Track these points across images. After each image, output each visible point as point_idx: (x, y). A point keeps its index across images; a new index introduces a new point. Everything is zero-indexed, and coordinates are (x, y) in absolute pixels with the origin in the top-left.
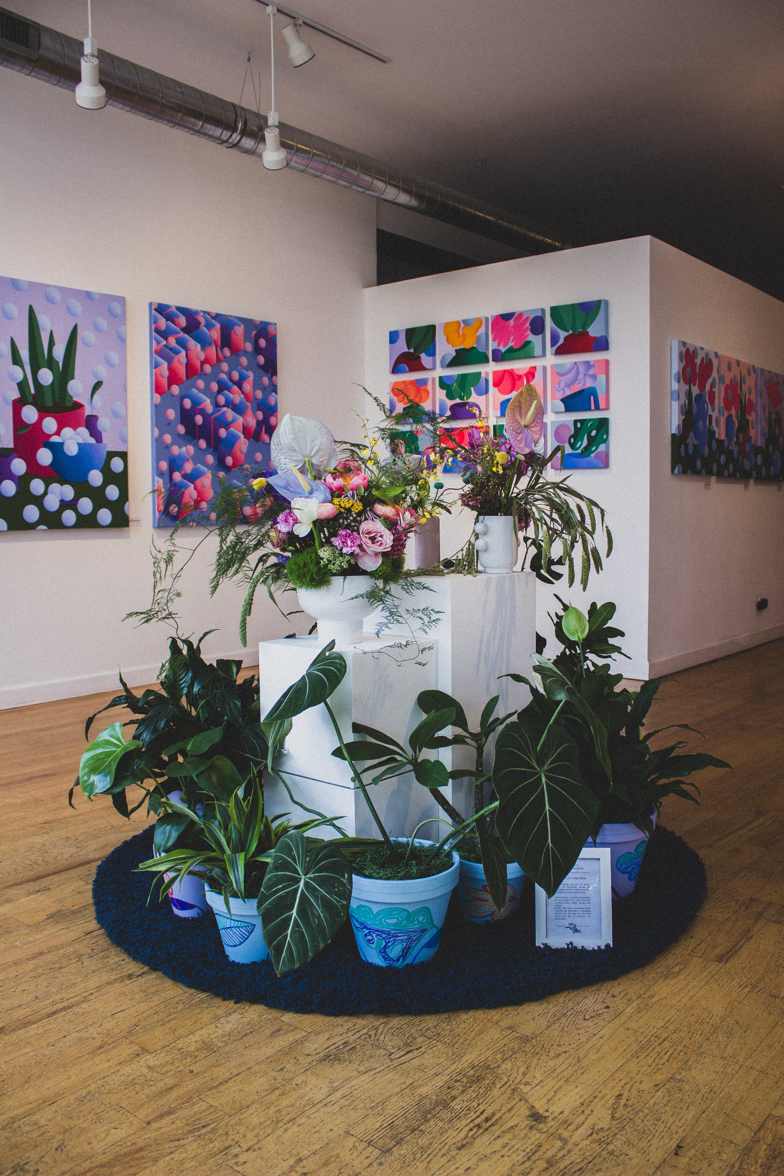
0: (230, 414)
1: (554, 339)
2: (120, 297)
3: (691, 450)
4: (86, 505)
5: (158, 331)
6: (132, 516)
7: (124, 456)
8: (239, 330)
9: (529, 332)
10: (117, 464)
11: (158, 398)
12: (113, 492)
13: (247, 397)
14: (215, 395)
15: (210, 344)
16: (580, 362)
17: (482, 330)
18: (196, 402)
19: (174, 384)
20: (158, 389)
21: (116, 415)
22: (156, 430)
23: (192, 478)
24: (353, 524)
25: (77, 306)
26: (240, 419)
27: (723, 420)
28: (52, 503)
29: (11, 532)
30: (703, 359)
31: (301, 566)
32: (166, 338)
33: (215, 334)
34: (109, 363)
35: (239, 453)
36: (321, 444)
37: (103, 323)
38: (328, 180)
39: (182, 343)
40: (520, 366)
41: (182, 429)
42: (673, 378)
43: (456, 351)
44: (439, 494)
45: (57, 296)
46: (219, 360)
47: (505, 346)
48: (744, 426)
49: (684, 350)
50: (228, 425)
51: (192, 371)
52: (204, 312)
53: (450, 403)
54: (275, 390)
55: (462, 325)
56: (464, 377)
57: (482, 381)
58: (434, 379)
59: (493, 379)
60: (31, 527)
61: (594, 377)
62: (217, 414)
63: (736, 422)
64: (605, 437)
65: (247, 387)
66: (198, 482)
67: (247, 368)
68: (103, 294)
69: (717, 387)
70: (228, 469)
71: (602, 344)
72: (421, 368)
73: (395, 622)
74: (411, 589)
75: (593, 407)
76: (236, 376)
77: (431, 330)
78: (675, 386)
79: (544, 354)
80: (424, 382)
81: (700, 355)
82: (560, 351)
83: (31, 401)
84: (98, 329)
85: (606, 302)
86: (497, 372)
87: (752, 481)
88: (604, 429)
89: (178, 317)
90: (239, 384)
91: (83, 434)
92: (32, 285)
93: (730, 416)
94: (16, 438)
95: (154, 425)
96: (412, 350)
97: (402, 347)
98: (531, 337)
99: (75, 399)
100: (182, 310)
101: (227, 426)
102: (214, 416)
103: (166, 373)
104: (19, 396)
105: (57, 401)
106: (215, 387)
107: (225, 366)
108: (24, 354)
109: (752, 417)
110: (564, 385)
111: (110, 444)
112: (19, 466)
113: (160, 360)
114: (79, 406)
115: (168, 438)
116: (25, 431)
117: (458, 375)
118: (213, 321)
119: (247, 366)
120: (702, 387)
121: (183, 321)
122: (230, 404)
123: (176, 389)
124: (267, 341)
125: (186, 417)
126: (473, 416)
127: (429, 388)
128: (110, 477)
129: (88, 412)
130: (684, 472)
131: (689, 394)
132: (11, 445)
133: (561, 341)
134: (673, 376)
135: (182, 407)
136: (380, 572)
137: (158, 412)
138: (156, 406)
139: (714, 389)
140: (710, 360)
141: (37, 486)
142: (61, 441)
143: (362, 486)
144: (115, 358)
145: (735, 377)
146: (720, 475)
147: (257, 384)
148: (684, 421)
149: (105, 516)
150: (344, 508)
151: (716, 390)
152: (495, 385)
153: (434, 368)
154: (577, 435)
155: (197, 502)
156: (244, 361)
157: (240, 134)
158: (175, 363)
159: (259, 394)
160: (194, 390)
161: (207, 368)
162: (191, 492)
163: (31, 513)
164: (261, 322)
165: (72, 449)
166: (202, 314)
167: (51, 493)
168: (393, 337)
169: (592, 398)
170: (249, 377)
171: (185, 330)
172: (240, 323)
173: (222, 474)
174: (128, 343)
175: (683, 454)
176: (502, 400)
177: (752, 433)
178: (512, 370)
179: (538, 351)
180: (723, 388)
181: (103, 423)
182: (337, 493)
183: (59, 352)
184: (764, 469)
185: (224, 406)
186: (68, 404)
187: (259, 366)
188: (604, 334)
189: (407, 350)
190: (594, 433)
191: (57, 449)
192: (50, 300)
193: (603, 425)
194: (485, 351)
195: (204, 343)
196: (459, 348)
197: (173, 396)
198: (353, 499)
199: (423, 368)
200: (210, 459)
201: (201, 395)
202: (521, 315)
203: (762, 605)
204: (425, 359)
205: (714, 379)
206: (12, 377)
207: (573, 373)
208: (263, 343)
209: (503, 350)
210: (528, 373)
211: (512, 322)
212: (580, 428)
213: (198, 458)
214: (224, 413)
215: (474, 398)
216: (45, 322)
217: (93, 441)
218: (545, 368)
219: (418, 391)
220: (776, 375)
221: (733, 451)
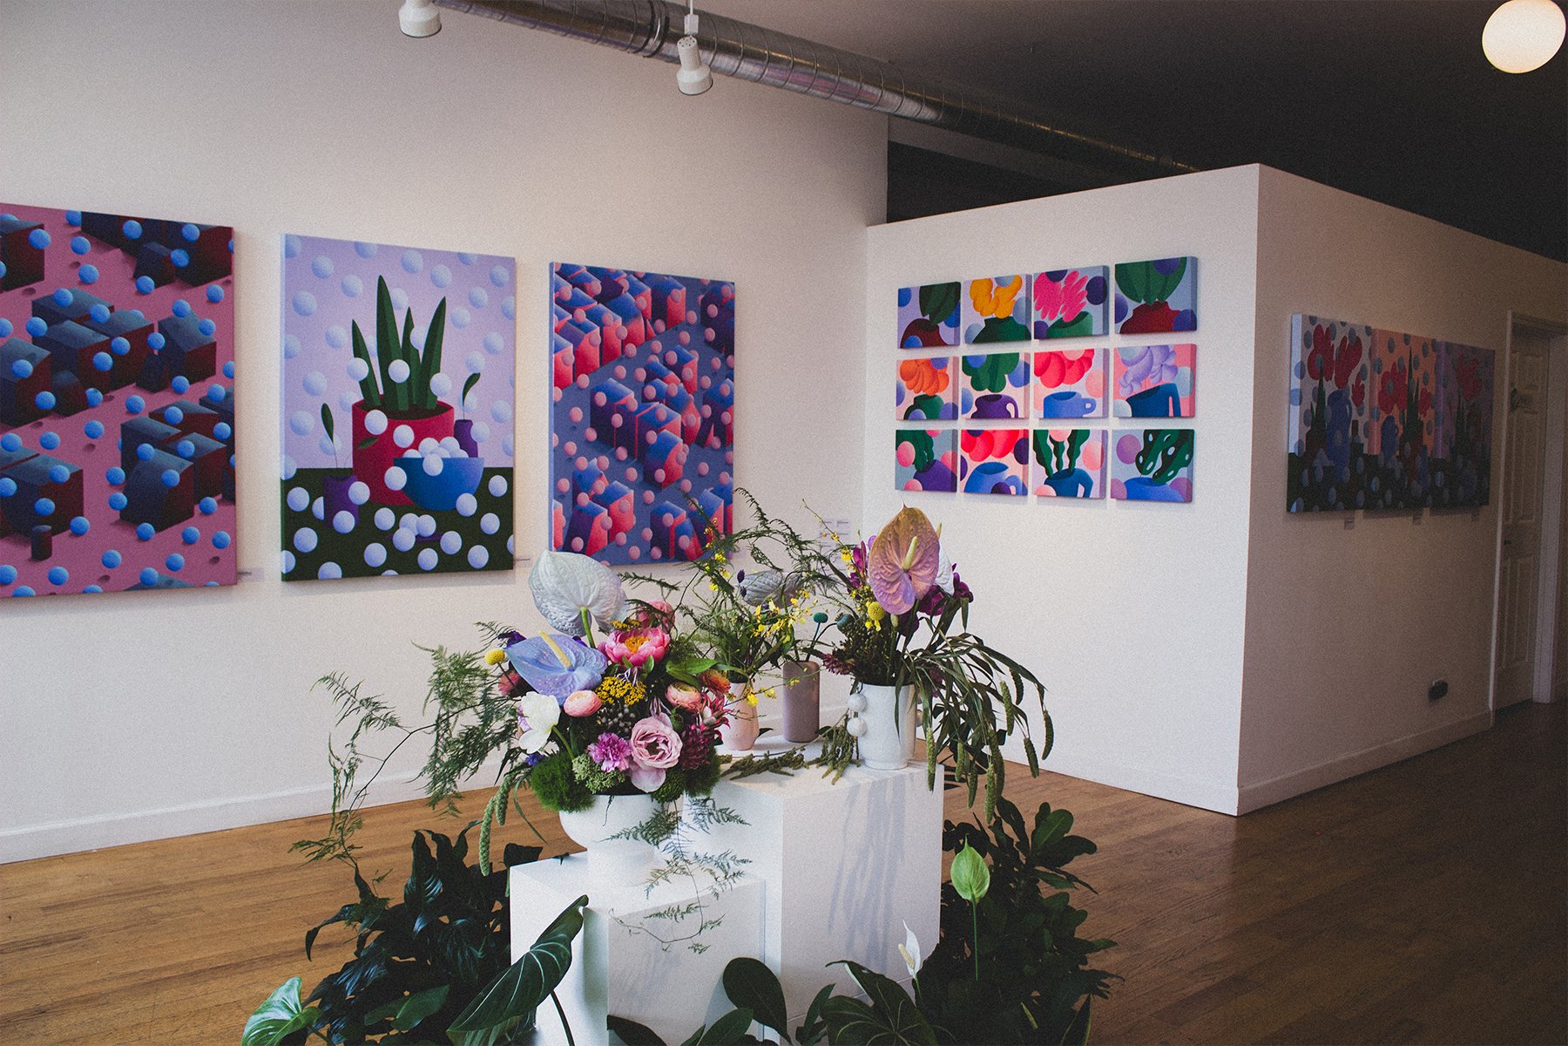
0: (663, 410)
1: (1120, 310)
2: (507, 259)
3: (1320, 474)
4: (453, 541)
5: (560, 301)
6: (518, 554)
7: (508, 473)
8: (679, 295)
9: (1085, 300)
10: (498, 485)
11: (558, 393)
12: (491, 523)
13: (687, 385)
14: (643, 385)
15: (636, 316)
16: (1155, 346)
17: (1022, 293)
18: (613, 396)
19: (583, 373)
20: (559, 380)
21: (497, 418)
22: (555, 436)
23: (606, 500)
24: (622, 724)
25: (445, 273)
26: (678, 418)
27: (1376, 428)
28: (405, 539)
29: (347, 580)
30: (1344, 339)
31: (549, 779)
32: (572, 312)
33: (644, 302)
34: (489, 349)
35: (675, 464)
36: (601, 590)
37: (482, 294)
38: (796, 91)
39: (595, 317)
40: (1072, 347)
41: (592, 434)
42: (1293, 373)
43: (986, 321)
44: (821, 630)
45: (418, 262)
46: (648, 337)
47: (1052, 318)
48: (1414, 430)
49: (1312, 329)
50: (661, 426)
51: (609, 353)
52: (628, 272)
53: (976, 395)
54: (730, 375)
55: (995, 285)
56: (995, 358)
57: (1021, 365)
58: (956, 359)
59: (1035, 366)
60: (376, 572)
61: (1174, 369)
62: (645, 411)
63: (1401, 427)
64: (1187, 457)
65: (689, 372)
66: (615, 506)
67: (689, 347)
68: (482, 256)
69: (1368, 379)
70: (657, 487)
71: (1188, 322)
72: (939, 343)
73: (679, 871)
74: (707, 821)
75: (1171, 414)
76: (673, 357)
77: (952, 291)
78: (1296, 383)
79: (1106, 332)
80: (941, 363)
81: (1341, 334)
82: (1126, 330)
83: (379, 403)
84: (475, 303)
85: (1195, 260)
86: (1041, 354)
87: (1426, 511)
88: (1185, 446)
89: (589, 281)
90: (677, 368)
91: (451, 446)
92: (384, 249)
93: (1390, 419)
94: (357, 455)
95: (553, 429)
96: (927, 317)
97: (914, 312)
98: (1088, 307)
99: (439, 399)
100: (593, 270)
101: (658, 428)
102: (638, 416)
103: (571, 359)
104: (362, 398)
105: (415, 403)
106: (641, 374)
107: (657, 345)
108: (371, 342)
109: (1427, 417)
110: (1131, 378)
111: (489, 456)
112: (360, 492)
113: (565, 342)
114: (446, 408)
115: (572, 447)
116: (369, 445)
117: (988, 356)
118: (641, 283)
119: (690, 344)
120: (1341, 382)
121: (597, 286)
122: (663, 397)
123: (584, 380)
124: (720, 307)
125: (599, 417)
126: (1007, 415)
127: (949, 371)
128: (488, 502)
129: (458, 415)
130: (1307, 509)
131: (1319, 394)
132: (350, 465)
133: (1130, 315)
134: (1293, 369)
135: (594, 405)
136: (663, 793)
137: (559, 413)
138: (555, 405)
139: (1362, 382)
140: (1358, 340)
141: (385, 518)
142: (420, 457)
143: (651, 657)
144: (497, 340)
145: (1401, 359)
146: (1371, 508)
147: (704, 368)
148: (1308, 435)
149: (479, 555)
150: (614, 698)
151: (1366, 383)
152: (1038, 373)
153: (956, 344)
154: (1148, 452)
155: (612, 534)
156: (686, 336)
157: (658, 39)
158: (585, 344)
159: (707, 382)
160: (611, 379)
161: (632, 349)
162: (604, 518)
163: (376, 553)
164: (713, 282)
165: (434, 467)
166: (625, 275)
167: (404, 526)
168: (904, 297)
169: (1170, 398)
170: (691, 359)
171: (599, 298)
172: (679, 284)
173: (650, 495)
174: (518, 320)
175: (1306, 481)
176: (1047, 395)
177: (1428, 440)
178: (1062, 352)
179: (1097, 326)
180: (1378, 377)
181: (479, 431)
182: (615, 667)
183: (419, 338)
184: (1446, 491)
185: (655, 400)
186: (431, 406)
187: (707, 342)
188: (1189, 307)
189: (921, 317)
190: (1171, 451)
191: (414, 468)
192: (408, 268)
193: (1185, 440)
194: (1024, 323)
195: (627, 315)
196: (990, 317)
197: (580, 389)
198: (632, 682)
199: (942, 344)
200: (633, 473)
201: (621, 386)
202: (1075, 273)
203: (1438, 691)
204: (945, 331)
205: (1363, 367)
206: (351, 372)
207: (1144, 362)
208: (713, 310)
209: (1050, 323)
210: (1082, 358)
211: (1062, 284)
212: (1154, 441)
213: (615, 472)
214: (655, 409)
215: (1008, 390)
216: (401, 299)
217: (464, 454)
218: (1106, 352)
219: (934, 375)
220: (1474, 349)
221: (1393, 471)
